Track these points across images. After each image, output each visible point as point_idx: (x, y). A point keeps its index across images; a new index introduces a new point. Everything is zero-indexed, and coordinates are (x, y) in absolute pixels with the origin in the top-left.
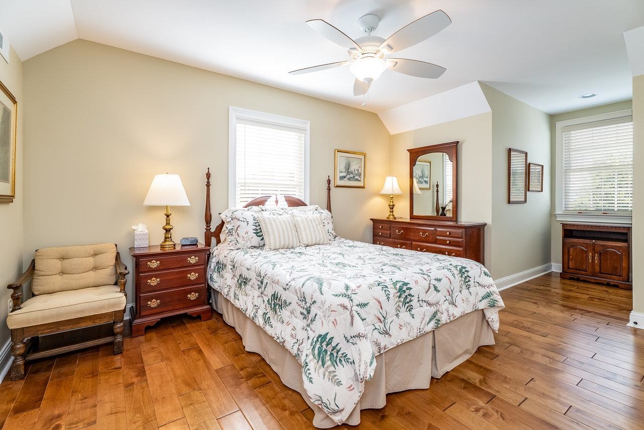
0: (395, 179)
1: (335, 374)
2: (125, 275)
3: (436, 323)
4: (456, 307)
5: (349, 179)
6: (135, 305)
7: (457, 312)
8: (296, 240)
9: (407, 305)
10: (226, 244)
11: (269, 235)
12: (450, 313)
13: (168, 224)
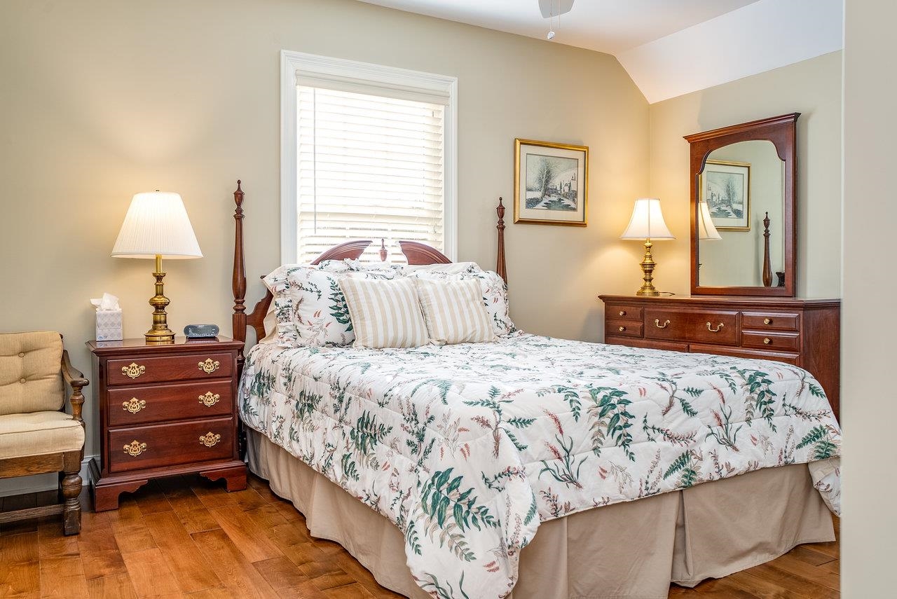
0: (655, 204)
1: (462, 540)
2: (81, 386)
3: (685, 476)
4: (737, 450)
5: (548, 206)
6: (99, 459)
7: (739, 462)
8: (422, 331)
9: (618, 433)
10: (275, 339)
11: (362, 319)
12: (722, 462)
13: (159, 293)
